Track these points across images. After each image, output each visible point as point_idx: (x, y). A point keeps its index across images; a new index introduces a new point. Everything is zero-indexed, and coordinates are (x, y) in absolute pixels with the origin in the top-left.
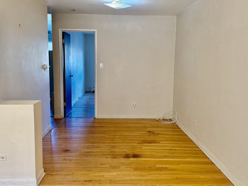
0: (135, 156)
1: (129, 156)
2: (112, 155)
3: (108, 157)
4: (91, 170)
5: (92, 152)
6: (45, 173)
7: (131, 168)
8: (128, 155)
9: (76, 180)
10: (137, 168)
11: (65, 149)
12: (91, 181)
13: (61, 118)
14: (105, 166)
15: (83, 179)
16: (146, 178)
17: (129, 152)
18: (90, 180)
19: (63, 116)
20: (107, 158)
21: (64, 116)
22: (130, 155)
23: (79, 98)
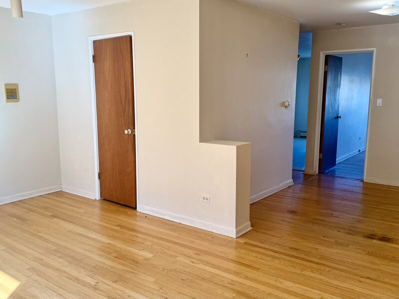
0: (384, 239)
1: (373, 237)
2: (350, 230)
3: (341, 231)
4: (306, 239)
5: (324, 221)
6: (251, 228)
7: (364, 251)
8: (374, 235)
9: (280, 243)
10: (374, 253)
11: (292, 210)
12: (298, 250)
13: (314, 174)
14: (329, 240)
15: (289, 245)
16: (376, 267)
17: (379, 232)
18: (298, 248)
19: (317, 172)
20: (339, 231)
21: (319, 173)
22: (377, 236)
23: (359, 151)
